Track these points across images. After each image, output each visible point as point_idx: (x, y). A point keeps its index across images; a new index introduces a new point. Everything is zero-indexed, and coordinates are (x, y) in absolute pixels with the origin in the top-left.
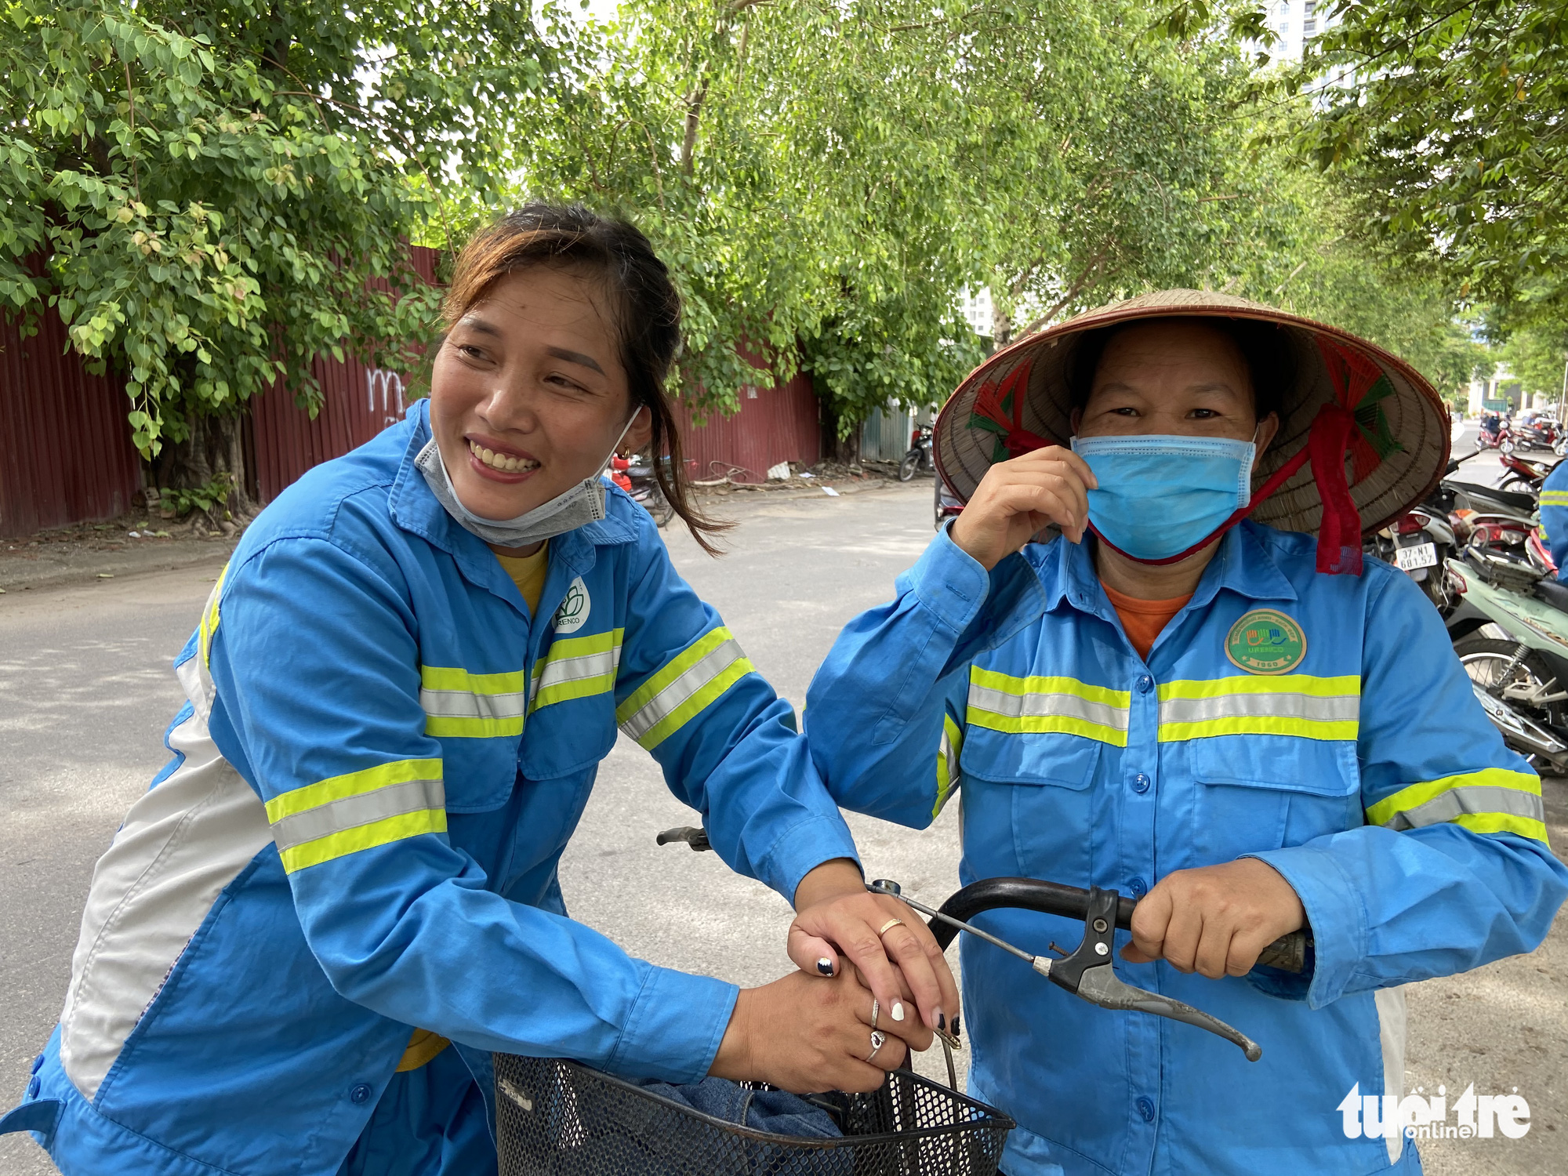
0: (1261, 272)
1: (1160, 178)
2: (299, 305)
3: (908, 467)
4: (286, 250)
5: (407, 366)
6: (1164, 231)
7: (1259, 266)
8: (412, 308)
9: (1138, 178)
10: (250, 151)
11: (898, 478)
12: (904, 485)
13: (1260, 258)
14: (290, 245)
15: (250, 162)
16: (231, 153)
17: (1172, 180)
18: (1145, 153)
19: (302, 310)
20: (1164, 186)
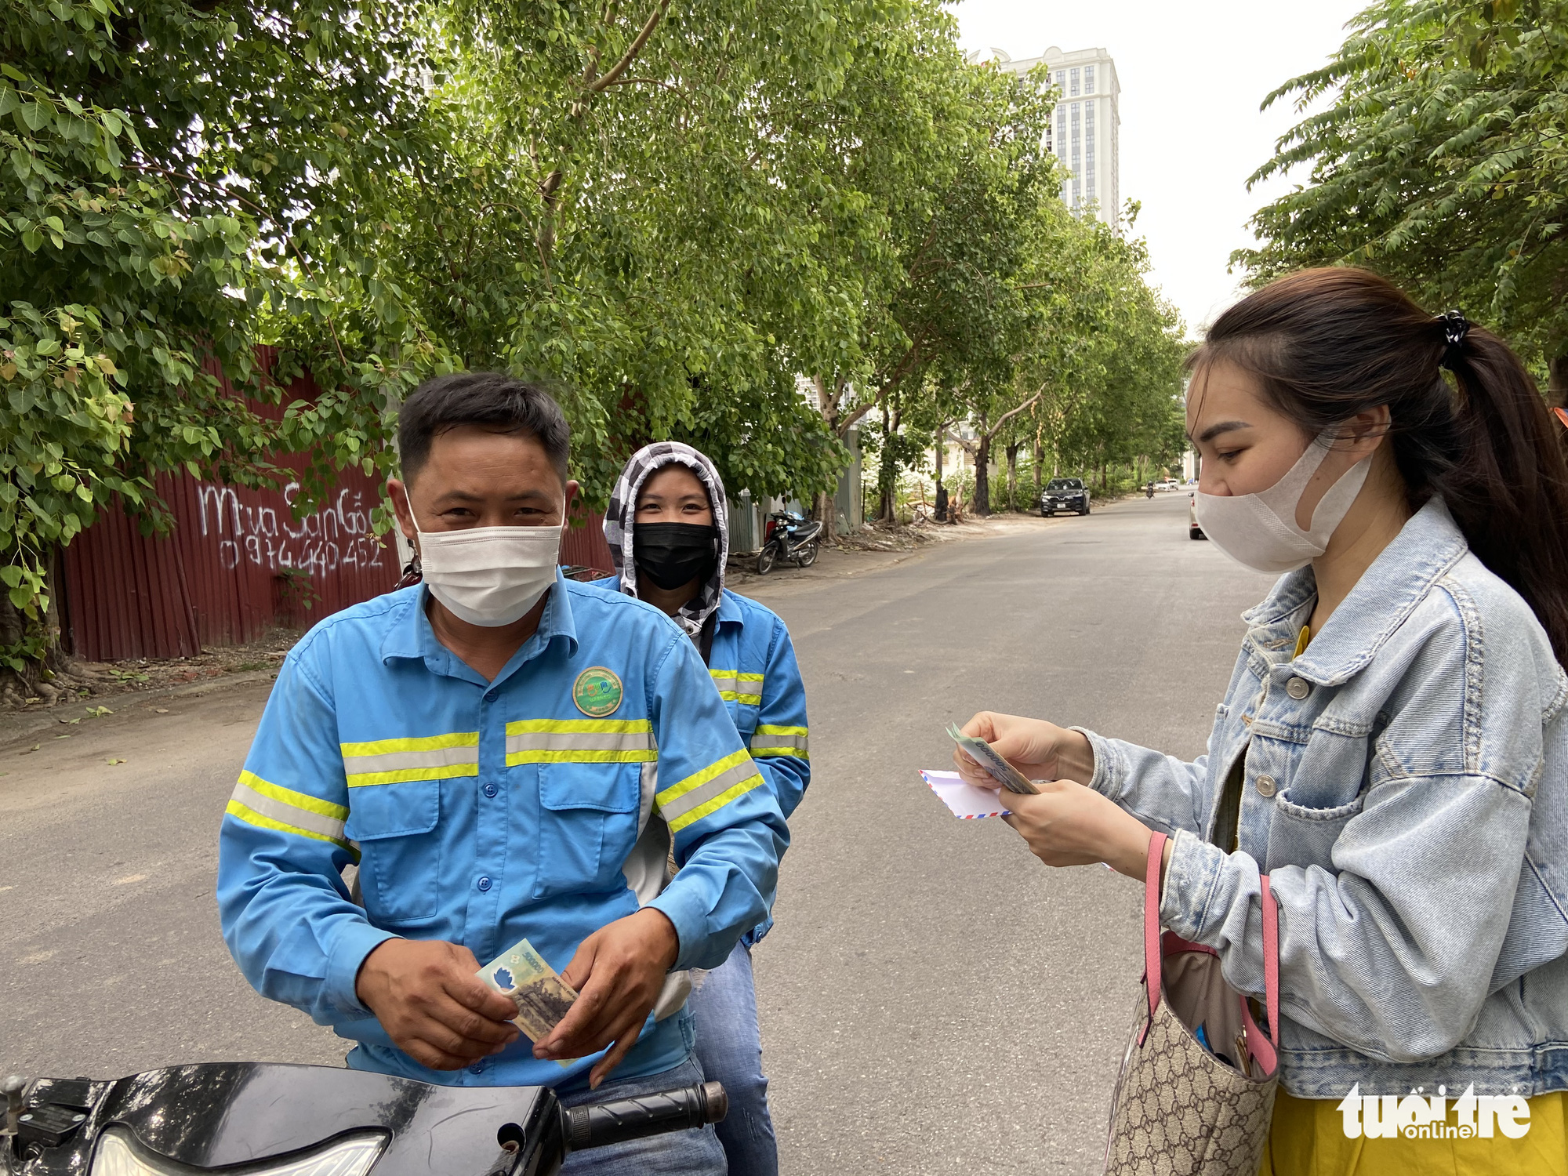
0: (1063, 356)
1: (981, 267)
2: (150, 416)
3: (767, 559)
4: (156, 351)
5: (260, 480)
6: (991, 317)
7: (1061, 350)
8: (303, 419)
9: (961, 267)
10: (123, 236)
11: (757, 571)
12: (765, 578)
13: (1063, 342)
14: (160, 345)
15: (125, 249)
16: (99, 238)
17: (992, 268)
18: (964, 243)
19: (155, 423)
20: (986, 275)
